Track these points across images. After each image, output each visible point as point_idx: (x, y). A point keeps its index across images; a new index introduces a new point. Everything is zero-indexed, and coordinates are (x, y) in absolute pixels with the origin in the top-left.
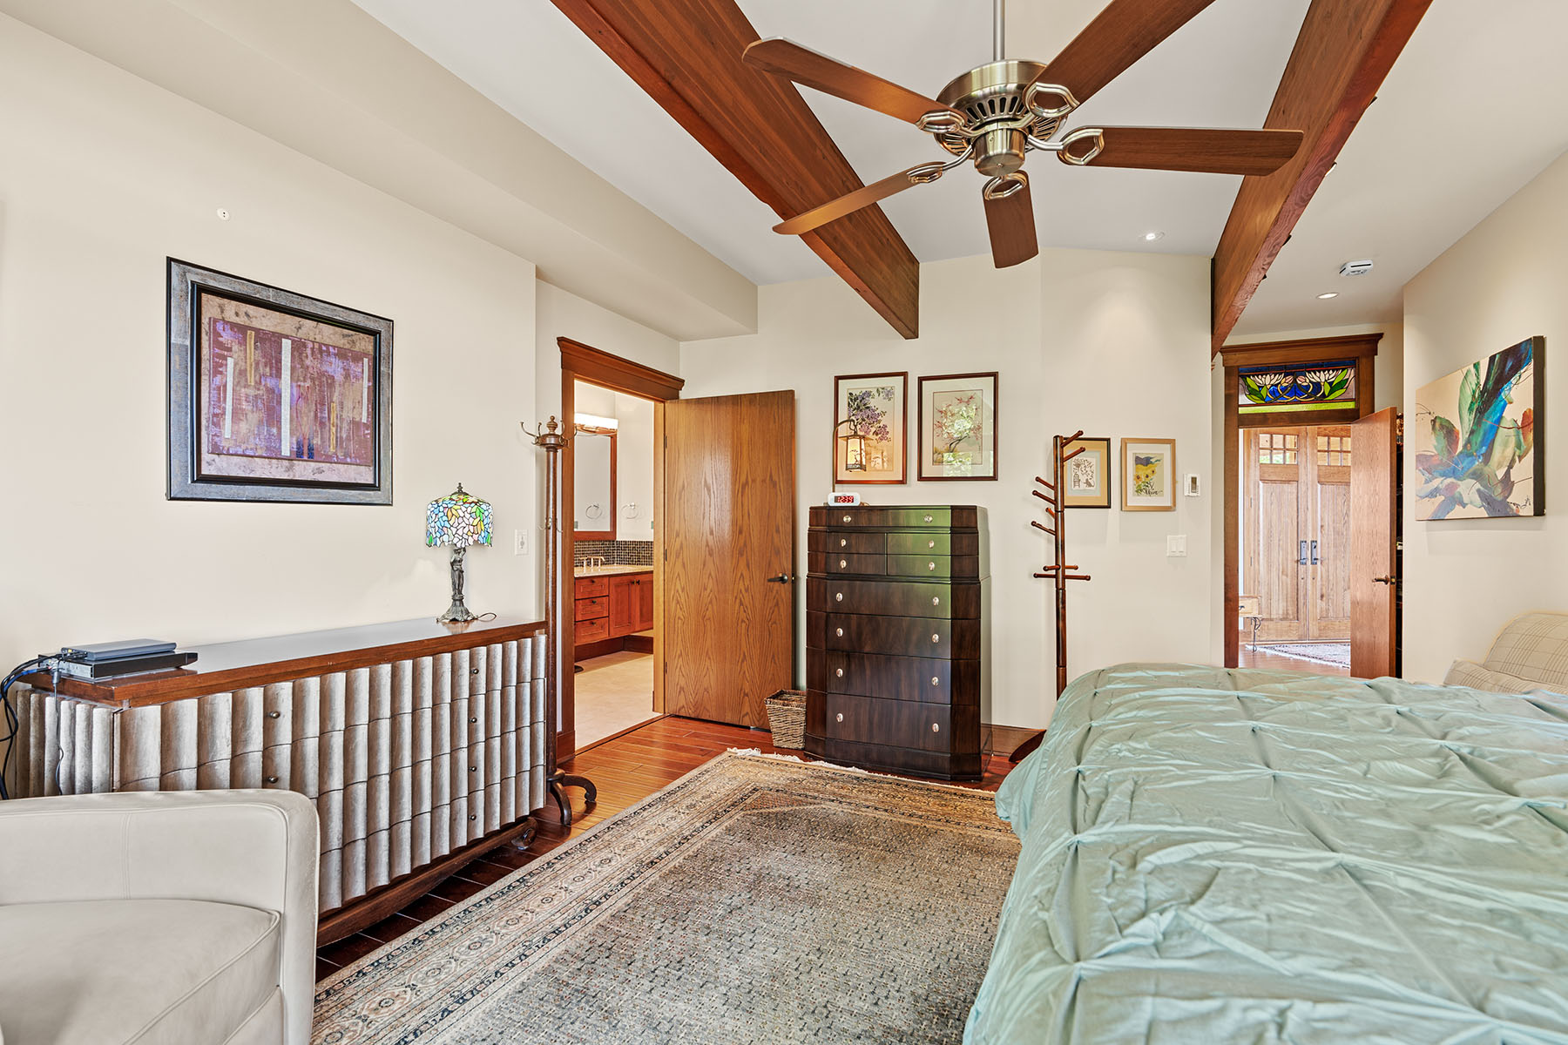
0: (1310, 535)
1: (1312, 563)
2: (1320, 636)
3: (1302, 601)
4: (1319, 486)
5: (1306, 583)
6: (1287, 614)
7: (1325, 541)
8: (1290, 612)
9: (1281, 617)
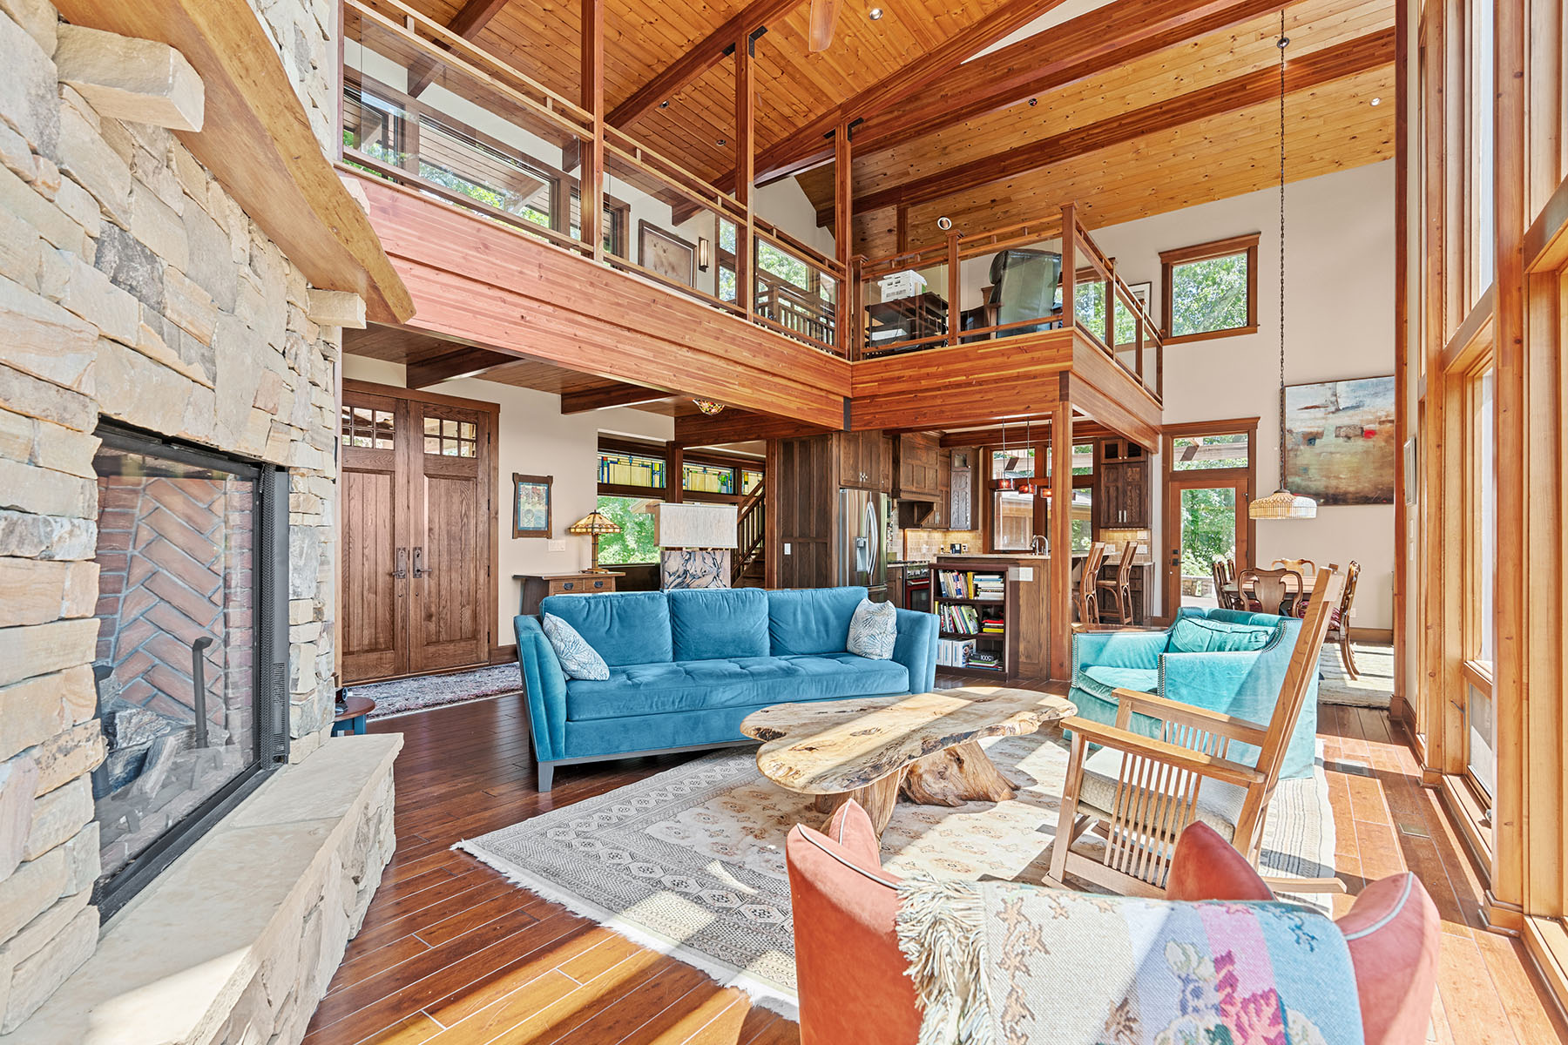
0: (412, 540)
1: (415, 576)
2: (426, 666)
3: (400, 625)
4: (426, 479)
5: (405, 602)
6: (376, 643)
7: (435, 547)
8: (381, 640)
9: (366, 648)
